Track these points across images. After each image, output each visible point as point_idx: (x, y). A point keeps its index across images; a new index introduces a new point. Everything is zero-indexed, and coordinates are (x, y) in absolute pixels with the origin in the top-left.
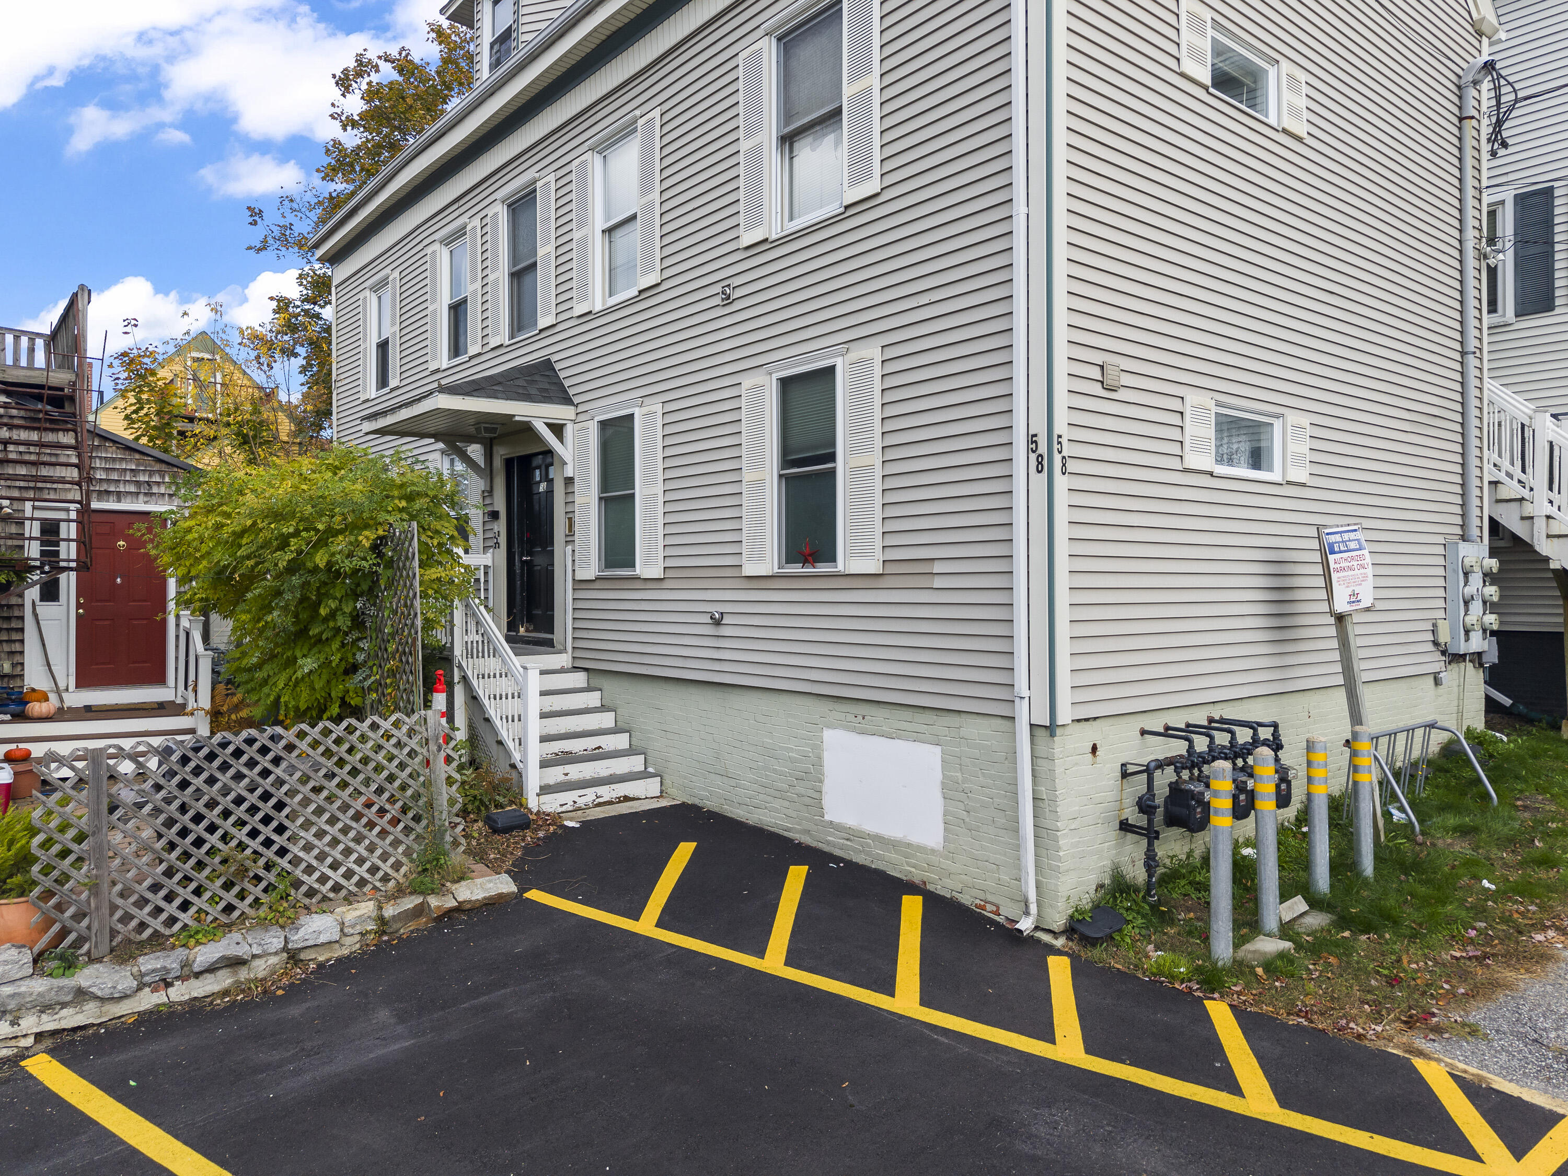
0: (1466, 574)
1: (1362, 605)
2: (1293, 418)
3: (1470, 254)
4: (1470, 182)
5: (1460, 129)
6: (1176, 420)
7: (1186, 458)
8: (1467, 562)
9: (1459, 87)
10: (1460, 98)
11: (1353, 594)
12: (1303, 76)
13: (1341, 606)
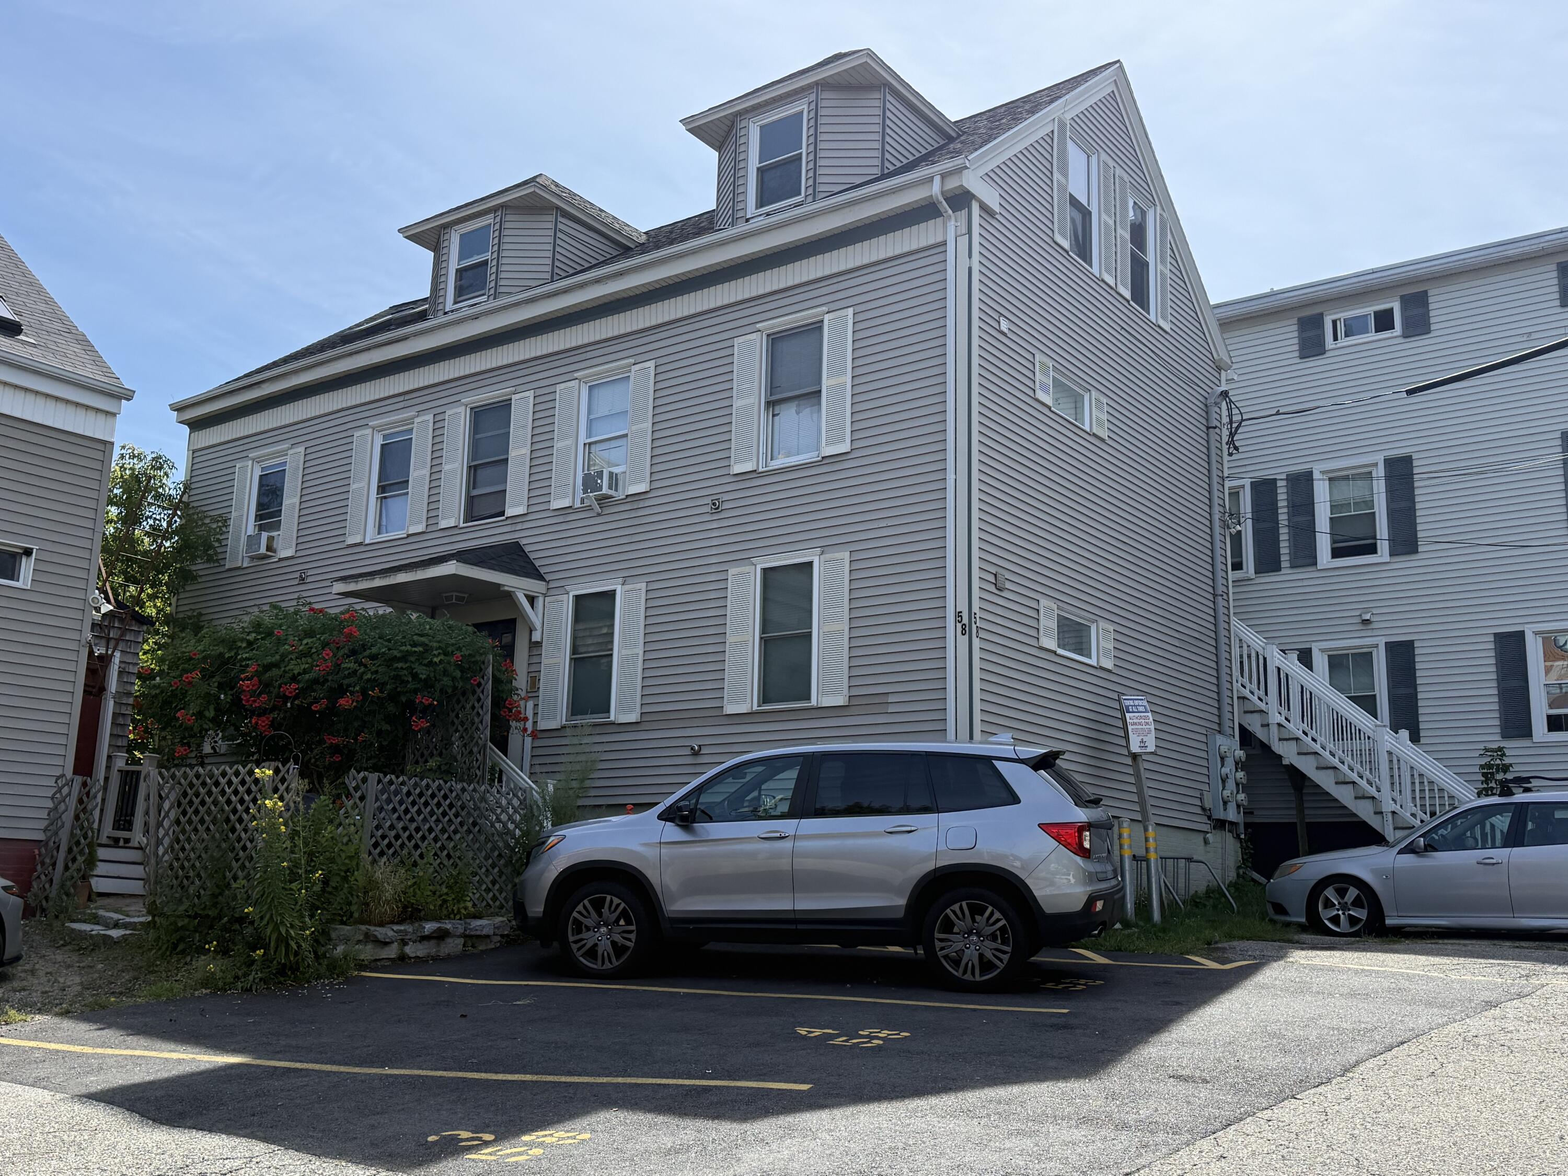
0: (1222, 759)
1: (1148, 750)
2: (1103, 624)
3: (1217, 523)
4: (1215, 472)
5: (1207, 434)
6: (1034, 614)
7: (1041, 640)
8: (1223, 749)
9: (1206, 405)
10: (1207, 413)
11: (1142, 741)
12: (1105, 400)
13: (1135, 748)
